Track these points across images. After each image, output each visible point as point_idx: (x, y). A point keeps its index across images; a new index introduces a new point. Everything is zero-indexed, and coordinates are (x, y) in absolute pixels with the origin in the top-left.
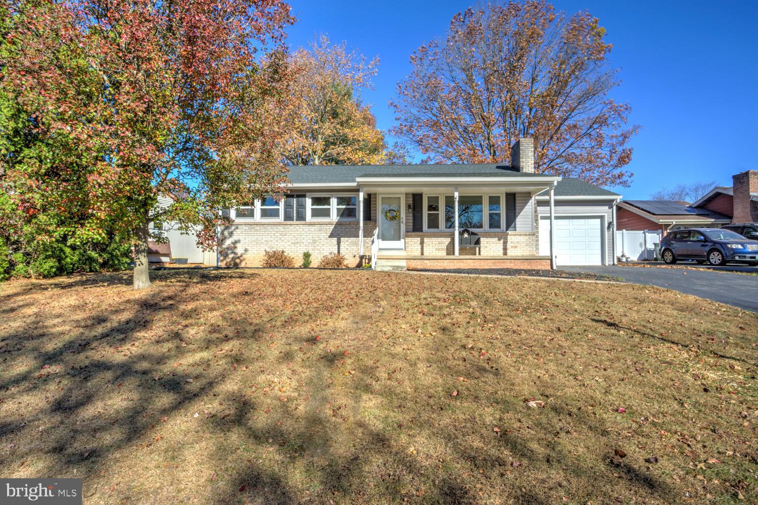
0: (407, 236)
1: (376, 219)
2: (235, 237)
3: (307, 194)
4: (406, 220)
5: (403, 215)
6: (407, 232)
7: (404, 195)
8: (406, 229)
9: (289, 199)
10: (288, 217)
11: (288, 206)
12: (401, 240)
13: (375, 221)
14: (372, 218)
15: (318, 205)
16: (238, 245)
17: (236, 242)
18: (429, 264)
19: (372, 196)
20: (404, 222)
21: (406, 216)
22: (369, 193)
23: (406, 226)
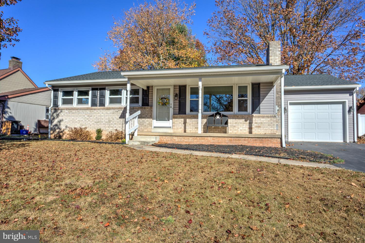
0: (174, 118)
1: (152, 105)
2: (60, 118)
3: (107, 87)
4: (174, 105)
5: (172, 101)
6: (174, 114)
7: (173, 87)
8: (174, 112)
9: (94, 91)
10: (94, 104)
11: (94, 96)
12: (170, 120)
13: (152, 106)
14: (150, 104)
15: (113, 95)
16: (62, 123)
17: (60, 122)
18: (177, 140)
19: (150, 88)
20: (172, 107)
21: (174, 103)
22: (148, 85)
23: (174, 110)
